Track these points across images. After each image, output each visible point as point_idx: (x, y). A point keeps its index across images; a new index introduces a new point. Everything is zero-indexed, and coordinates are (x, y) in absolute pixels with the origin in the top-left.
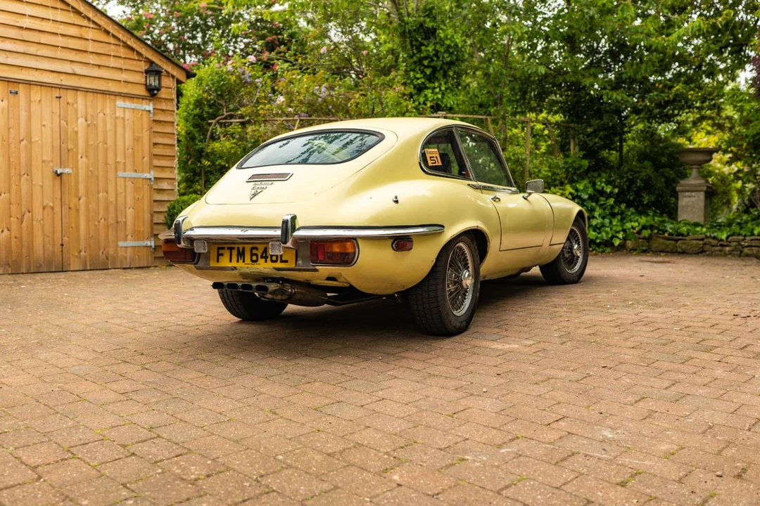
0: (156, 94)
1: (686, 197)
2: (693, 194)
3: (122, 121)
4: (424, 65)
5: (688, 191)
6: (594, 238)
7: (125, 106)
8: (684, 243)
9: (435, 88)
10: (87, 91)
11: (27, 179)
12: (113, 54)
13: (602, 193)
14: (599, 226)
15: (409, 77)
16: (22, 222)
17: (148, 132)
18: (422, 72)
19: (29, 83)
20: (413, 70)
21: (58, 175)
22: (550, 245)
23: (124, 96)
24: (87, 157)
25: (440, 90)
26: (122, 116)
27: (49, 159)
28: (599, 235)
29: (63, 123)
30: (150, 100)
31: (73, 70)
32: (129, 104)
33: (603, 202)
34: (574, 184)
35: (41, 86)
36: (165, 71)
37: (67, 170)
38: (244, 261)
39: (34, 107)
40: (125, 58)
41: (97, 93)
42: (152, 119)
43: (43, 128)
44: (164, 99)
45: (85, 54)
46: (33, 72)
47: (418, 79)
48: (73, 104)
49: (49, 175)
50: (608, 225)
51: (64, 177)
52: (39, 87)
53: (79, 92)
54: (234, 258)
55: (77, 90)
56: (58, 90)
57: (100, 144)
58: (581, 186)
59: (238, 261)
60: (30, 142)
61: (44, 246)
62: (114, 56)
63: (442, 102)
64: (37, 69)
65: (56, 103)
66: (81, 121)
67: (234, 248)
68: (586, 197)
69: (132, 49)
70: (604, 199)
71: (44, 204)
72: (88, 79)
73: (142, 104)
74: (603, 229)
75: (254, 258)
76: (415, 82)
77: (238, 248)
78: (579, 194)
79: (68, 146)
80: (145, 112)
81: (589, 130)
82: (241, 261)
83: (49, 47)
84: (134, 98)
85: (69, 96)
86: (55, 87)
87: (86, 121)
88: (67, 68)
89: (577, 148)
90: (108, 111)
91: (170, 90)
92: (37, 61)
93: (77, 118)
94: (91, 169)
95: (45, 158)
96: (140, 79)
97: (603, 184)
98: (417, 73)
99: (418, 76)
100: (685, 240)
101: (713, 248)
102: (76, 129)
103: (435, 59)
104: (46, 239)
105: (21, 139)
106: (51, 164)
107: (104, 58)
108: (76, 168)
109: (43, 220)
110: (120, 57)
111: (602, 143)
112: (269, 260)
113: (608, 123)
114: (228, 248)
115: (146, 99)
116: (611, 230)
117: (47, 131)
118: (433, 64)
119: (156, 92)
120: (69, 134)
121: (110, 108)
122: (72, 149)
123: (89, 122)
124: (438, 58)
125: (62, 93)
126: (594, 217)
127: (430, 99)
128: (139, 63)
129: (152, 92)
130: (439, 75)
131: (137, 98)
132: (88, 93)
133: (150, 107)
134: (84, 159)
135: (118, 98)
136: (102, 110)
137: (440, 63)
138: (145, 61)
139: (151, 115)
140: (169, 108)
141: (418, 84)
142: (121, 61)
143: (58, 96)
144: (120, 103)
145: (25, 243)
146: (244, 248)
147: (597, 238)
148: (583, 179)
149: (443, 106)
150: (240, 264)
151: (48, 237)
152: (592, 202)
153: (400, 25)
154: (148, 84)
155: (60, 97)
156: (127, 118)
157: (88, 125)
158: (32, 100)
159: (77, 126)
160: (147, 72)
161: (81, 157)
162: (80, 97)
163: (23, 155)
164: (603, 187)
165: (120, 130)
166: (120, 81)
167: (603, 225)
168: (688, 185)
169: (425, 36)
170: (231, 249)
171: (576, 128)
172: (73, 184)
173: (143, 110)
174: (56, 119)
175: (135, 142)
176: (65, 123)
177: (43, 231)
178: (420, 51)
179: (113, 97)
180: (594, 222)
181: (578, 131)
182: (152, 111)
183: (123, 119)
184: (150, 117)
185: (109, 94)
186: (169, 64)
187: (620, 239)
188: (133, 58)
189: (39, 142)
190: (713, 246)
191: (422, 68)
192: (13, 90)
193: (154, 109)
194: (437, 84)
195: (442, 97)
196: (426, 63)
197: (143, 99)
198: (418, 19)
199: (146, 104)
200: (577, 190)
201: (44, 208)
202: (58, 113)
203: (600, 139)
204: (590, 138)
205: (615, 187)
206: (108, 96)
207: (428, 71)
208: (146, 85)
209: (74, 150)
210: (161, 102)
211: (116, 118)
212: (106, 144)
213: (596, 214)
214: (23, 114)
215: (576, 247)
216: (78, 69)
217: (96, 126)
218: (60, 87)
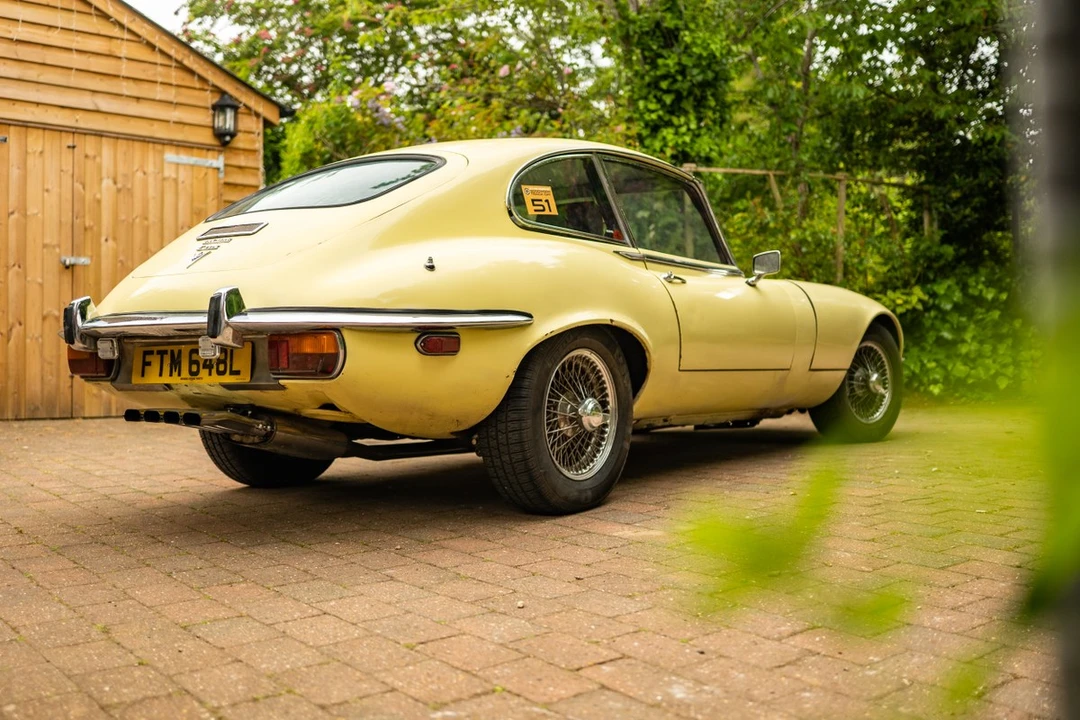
0: (228, 143)
3: (173, 184)
4: (661, 90)
6: (963, 375)
7: (179, 161)
9: (680, 126)
10: (117, 137)
11: (18, 274)
12: (160, 80)
13: (979, 300)
14: (972, 356)
15: (638, 108)
16: (8, 340)
17: (215, 202)
18: (659, 100)
19: (25, 125)
20: (645, 98)
21: (67, 267)
22: (810, 370)
23: (178, 146)
24: (115, 239)
25: (689, 129)
26: (174, 176)
27: (55, 242)
28: (973, 372)
29: (78, 186)
30: (220, 152)
31: (96, 105)
32: (185, 158)
33: (981, 317)
34: (929, 286)
35: (44, 129)
36: (245, 105)
37: (83, 260)
38: (179, 375)
39: (33, 162)
40: (178, 86)
41: (133, 140)
42: (222, 181)
43: (46, 194)
44: (245, 150)
45: (115, 81)
46: (33, 108)
47: (653, 111)
48: (95, 157)
49: (53, 267)
50: (989, 354)
51: (76, 269)
52: (41, 132)
53: (104, 139)
54: (166, 369)
55: (102, 136)
56: (71, 135)
57: (137, 220)
58: (941, 289)
59: (171, 375)
60: (25, 216)
61: (42, 378)
62: (162, 83)
63: (691, 148)
64: (38, 104)
65: (67, 156)
66: (107, 183)
67: (165, 352)
68: (948, 307)
69: (191, 72)
70: (983, 310)
71: (45, 312)
72: (119, 119)
73: (206, 157)
74: (979, 361)
75: (194, 368)
76: (647, 117)
77: (172, 352)
78: (937, 302)
79: (84, 222)
80: (210, 171)
81: (955, 195)
82: (175, 374)
83: (59, 71)
84: (192, 148)
85: (89, 145)
86: (67, 132)
87: (115, 183)
88: (86, 101)
89: (936, 225)
90: (150, 169)
91: (252, 135)
92: (38, 90)
93: (101, 179)
94: (121, 258)
95: (47, 241)
96: (204, 118)
97: (980, 286)
98: (651, 102)
99: (652, 106)
102: (98, 196)
103: (679, 78)
104: (47, 368)
105: (10, 210)
106: (57, 250)
107: (146, 86)
108: (97, 257)
109: (42, 336)
110: (171, 85)
111: (976, 216)
112: (214, 371)
113: (987, 182)
114: (159, 352)
115: (213, 150)
116: (994, 362)
117: (52, 199)
118: (677, 86)
119: (228, 138)
120: (87, 203)
121: (155, 163)
122: (91, 228)
123: (119, 185)
124: (684, 76)
125: (78, 140)
126: (963, 341)
127: (670, 144)
128: (203, 94)
129: (224, 140)
130: (688, 105)
131: (198, 148)
132: (120, 141)
133: (219, 161)
134: (110, 242)
135: (167, 148)
136: (142, 167)
137: (686, 85)
138: (212, 91)
139: (221, 175)
140: (251, 164)
141: (652, 120)
142: (173, 91)
143: (71, 144)
144: (171, 156)
145: (12, 373)
146: (180, 352)
147: (968, 376)
148: (947, 277)
149: (693, 154)
150: (174, 380)
151: (50, 363)
152: (961, 315)
153: (620, 25)
154: (216, 126)
156: (181, 179)
157: (119, 190)
158: (29, 150)
159: (100, 191)
160: (215, 107)
161: (106, 240)
162: (107, 148)
163: (13, 236)
164: (981, 291)
165: (169, 198)
166: (168, 121)
167: (980, 355)
169: (665, 42)
170: (162, 353)
171: (932, 192)
172: (91, 281)
173: (207, 168)
174: (66, 180)
175: (195, 217)
176: (81, 187)
177: (42, 356)
178: (655, 66)
179: (159, 147)
180: (964, 349)
181: (935, 196)
182: (222, 168)
183: (176, 180)
184: (218, 179)
185: (154, 143)
186: (251, 94)
187: (1009, 378)
188: (192, 85)
189: (39, 215)
191: (659, 94)
193: (226, 165)
194: (683, 120)
195: (692, 141)
196: (664, 85)
197: (208, 150)
198: (651, 15)
199: (213, 158)
200: (933, 295)
201: (44, 318)
202: (71, 172)
203: (975, 209)
204: (956, 209)
205: (1001, 290)
206: (151, 145)
207: (668, 99)
208: (213, 127)
209: (95, 228)
210: (236, 154)
211: (164, 179)
212: (146, 219)
213: (968, 336)
214: (15, 173)
215: (875, 377)
216: (104, 104)
217: (130, 192)
218: (74, 131)
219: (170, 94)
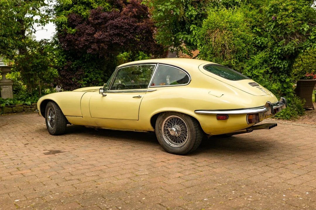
1: (4, 88)
2: (7, 86)
5: (5, 85)
8: (16, 108)
100: (16, 106)
101: (28, 109)
168: (5, 83)
190: (27, 108)
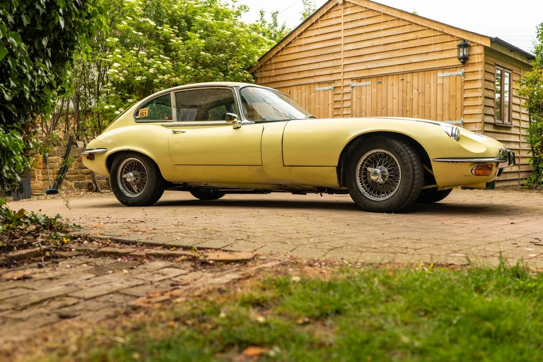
3: (441, 86)
7: (444, 76)
10: (418, 71)
12: (433, 43)
17: (460, 90)
19: (387, 75)
23: (443, 69)
24: (418, 114)
26: (442, 82)
30: (462, 67)
31: (410, 61)
32: (447, 74)
35: (393, 75)
36: (472, 42)
39: (390, 88)
40: (442, 43)
41: (425, 71)
44: (475, 63)
46: (390, 68)
48: (411, 82)
55: (413, 73)
57: (427, 104)
60: (387, 109)
64: (391, 66)
65: (401, 83)
66: (415, 91)
69: (447, 35)
73: (456, 71)
79: (406, 108)
84: (449, 68)
85: (408, 77)
86: (401, 74)
87: (418, 90)
88: (407, 60)
90: (432, 81)
91: (479, 56)
93: (413, 90)
96: (455, 53)
102: (412, 97)
105: (382, 108)
107: (429, 47)
110: (438, 43)
115: (460, 67)
117: (395, 101)
119: (462, 60)
120: (408, 101)
121: (434, 79)
122: (409, 110)
123: (420, 91)
125: (405, 76)
128: (452, 43)
131: (452, 68)
132: (420, 73)
133: (461, 72)
134: (416, 115)
135: (438, 71)
136: (428, 81)
138: (457, 40)
139: (462, 78)
144: (440, 74)
155: (403, 79)
156: (445, 83)
157: (419, 93)
158: (389, 84)
159: (413, 95)
160: (459, 47)
162: (415, 77)
165: (440, 93)
166: (437, 59)
173: (456, 76)
174: (401, 93)
175: (451, 99)
176: (405, 95)
179: (435, 72)
182: (462, 74)
183: (442, 84)
184: (462, 80)
185: (433, 70)
188: (450, 40)
189: (392, 108)
192: (379, 81)
193: (464, 73)
197: (457, 67)
199: (459, 71)
202: (402, 89)
206: (432, 72)
208: (459, 56)
210: (470, 66)
211: (437, 85)
212: (430, 103)
214: (384, 94)
216: (414, 59)
217: (424, 93)
218: (403, 73)
219: (438, 48)
